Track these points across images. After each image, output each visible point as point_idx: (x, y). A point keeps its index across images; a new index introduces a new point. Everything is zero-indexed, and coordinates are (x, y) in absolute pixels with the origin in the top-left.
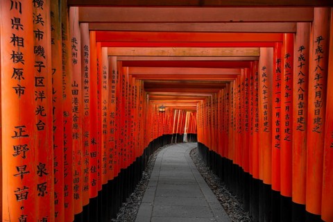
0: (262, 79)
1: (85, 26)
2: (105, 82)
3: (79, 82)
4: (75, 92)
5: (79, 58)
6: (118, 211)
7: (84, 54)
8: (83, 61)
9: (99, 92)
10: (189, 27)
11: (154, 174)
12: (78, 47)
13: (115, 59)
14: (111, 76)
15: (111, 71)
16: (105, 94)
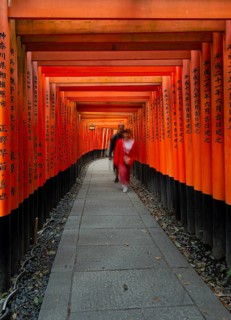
0: (164, 98)
1: (35, 63)
2: (48, 103)
3: (31, 101)
4: (29, 108)
5: (31, 85)
6: (58, 203)
7: (34, 82)
8: (34, 87)
9: (44, 109)
10: (108, 63)
11: (86, 180)
12: (31, 77)
13: (54, 86)
14: (52, 98)
15: (52, 95)
16: (48, 111)
